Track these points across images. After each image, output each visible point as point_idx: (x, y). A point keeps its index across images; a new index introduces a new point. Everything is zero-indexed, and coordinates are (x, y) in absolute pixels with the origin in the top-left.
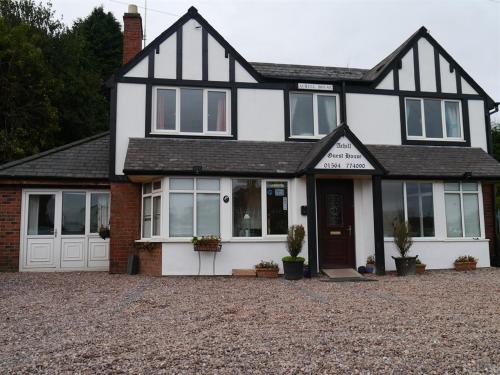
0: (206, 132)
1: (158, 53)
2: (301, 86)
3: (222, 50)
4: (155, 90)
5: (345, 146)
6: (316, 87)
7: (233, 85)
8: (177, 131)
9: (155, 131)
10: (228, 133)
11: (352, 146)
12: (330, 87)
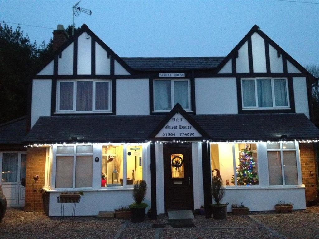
0: (94, 111)
1: (60, 57)
2: (161, 75)
3: (105, 53)
4: (59, 83)
5: (178, 120)
6: (172, 75)
7: (113, 77)
8: (74, 111)
9: (58, 111)
10: (109, 111)
11: (184, 120)
12: (182, 75)
